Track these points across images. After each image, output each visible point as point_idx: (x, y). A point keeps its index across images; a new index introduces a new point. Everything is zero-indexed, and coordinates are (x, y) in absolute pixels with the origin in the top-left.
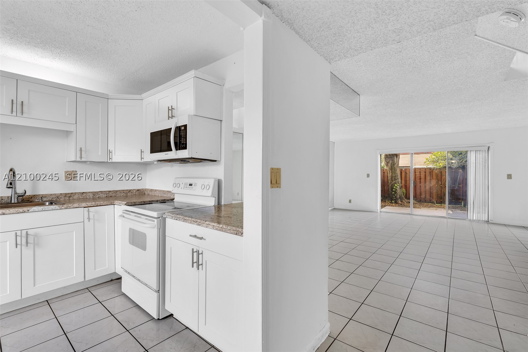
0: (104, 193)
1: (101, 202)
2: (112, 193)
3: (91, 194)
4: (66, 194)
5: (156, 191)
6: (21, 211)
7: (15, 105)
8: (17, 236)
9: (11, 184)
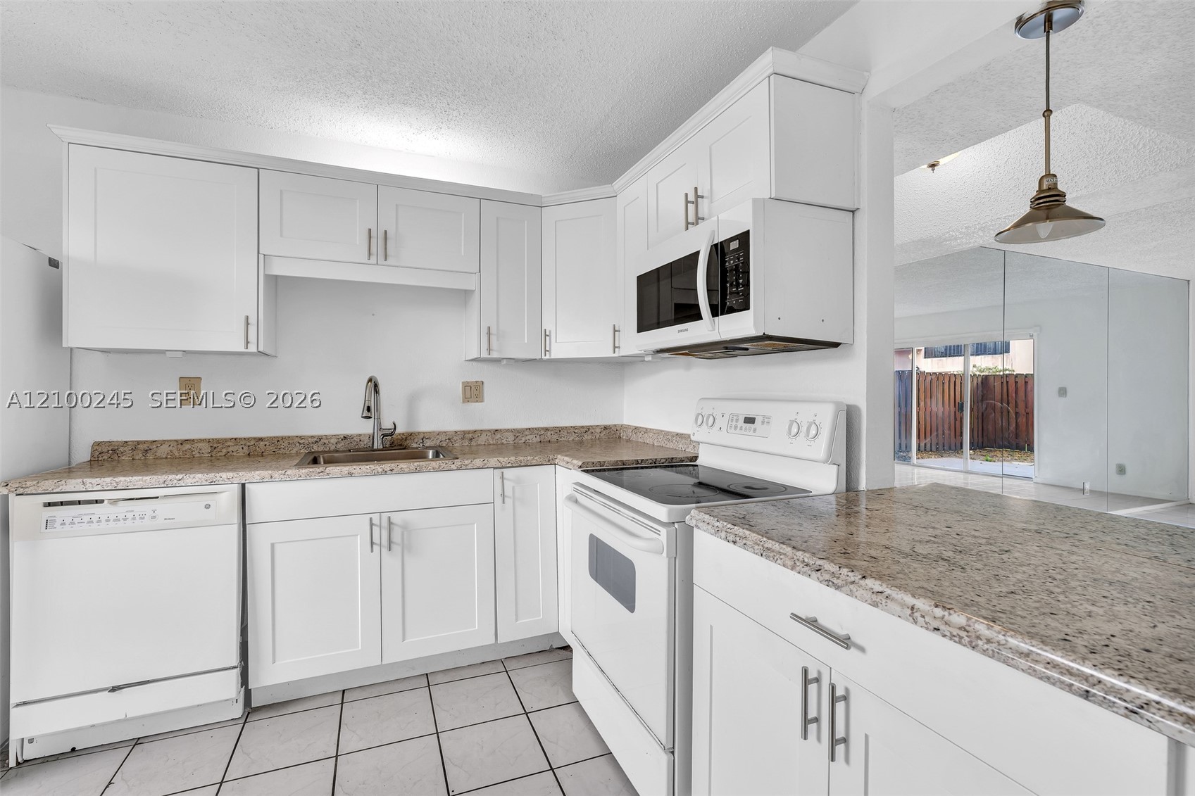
0: (536, 432)
1: (529, 457)
2: (552, 432)
3: (510, 433)
4: (465, 433)
5: (646, 430)
6: (380, 470)
7: (374, 241)
8: (372, 525)
9: (369, 409)
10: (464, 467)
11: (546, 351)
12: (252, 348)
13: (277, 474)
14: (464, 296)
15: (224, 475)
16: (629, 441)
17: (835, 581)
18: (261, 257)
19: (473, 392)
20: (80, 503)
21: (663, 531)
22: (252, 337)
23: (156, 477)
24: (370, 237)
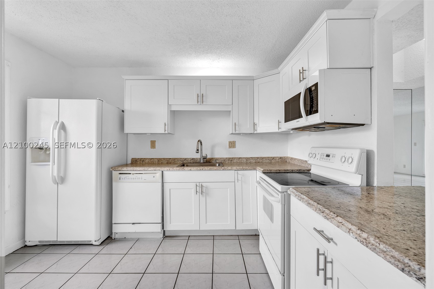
0: (254, 159)
1: (247, 167)
2: (260, 159)
3: (245, 159)
4: (229, 158)
5: (295, 159)
6: (199, 169)
7: (199, 97)
8: (197, 186)
9: (198, 150)
10: (225, 169)
11: (255, 130)
12: (166, 132)
13: (171, 169)
14: (228, 113)
15: (158, 168)
16: (289, 163)
17: (327, 216)
18: (169, 105)
19: (232, 145)
20: (126, 174)
21: (280, 194)
22: (167, 129)
23: (142, 168)
24: (198, 96)
